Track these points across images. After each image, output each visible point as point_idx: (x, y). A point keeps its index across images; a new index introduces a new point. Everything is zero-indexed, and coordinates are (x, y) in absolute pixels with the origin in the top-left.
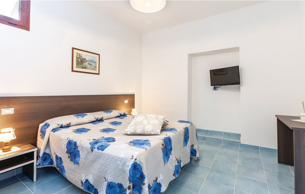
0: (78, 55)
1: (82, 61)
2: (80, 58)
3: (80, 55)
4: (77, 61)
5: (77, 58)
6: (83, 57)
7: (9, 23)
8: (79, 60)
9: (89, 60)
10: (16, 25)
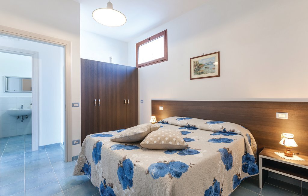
0: (196, 62)
1: (199, 67)
2: (197, 65)
3: (197, 63)
4: (194, 69)
5: (194, 66)
6: (200, 63)
7: (161, 61)
8: (196, 67)
9: (206, 63)
10: (163, 60)
